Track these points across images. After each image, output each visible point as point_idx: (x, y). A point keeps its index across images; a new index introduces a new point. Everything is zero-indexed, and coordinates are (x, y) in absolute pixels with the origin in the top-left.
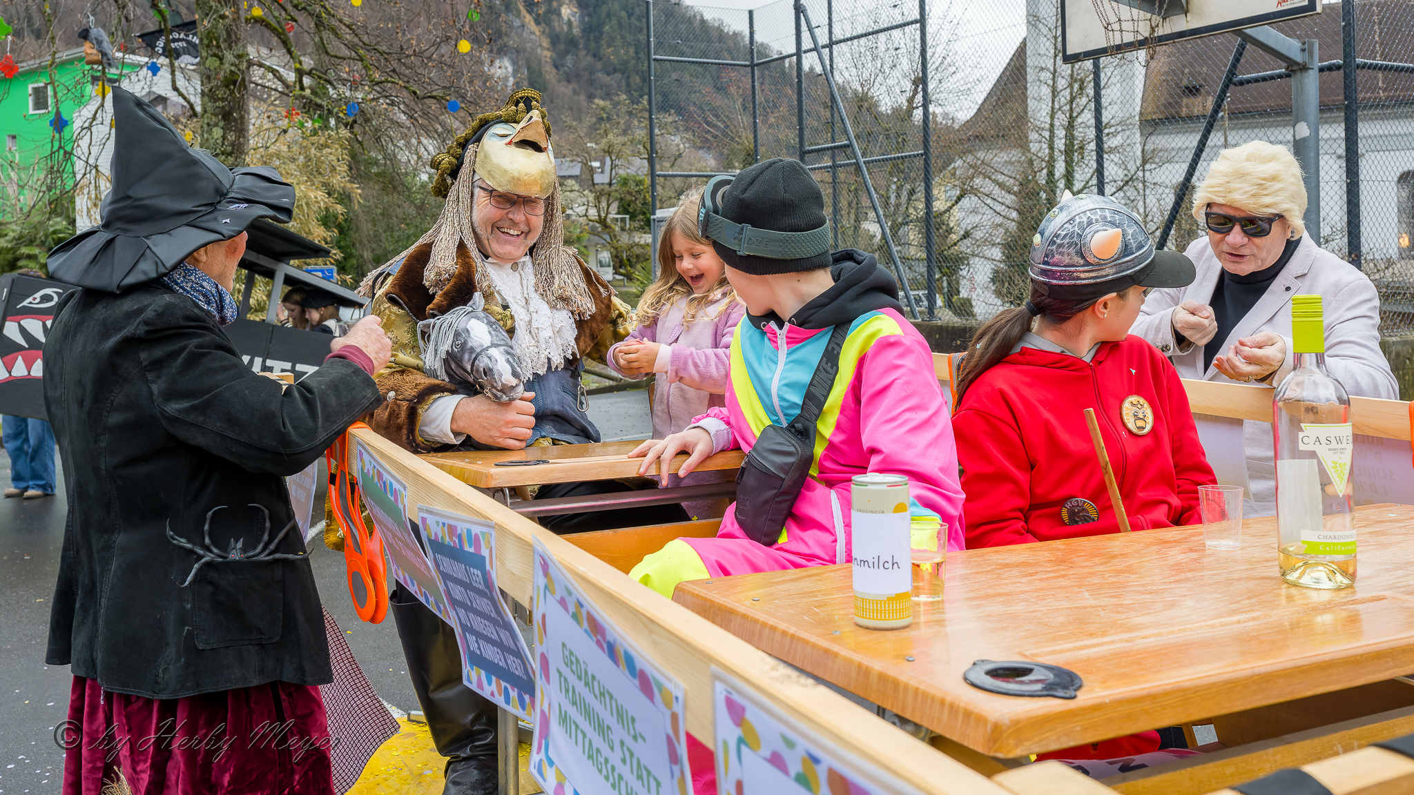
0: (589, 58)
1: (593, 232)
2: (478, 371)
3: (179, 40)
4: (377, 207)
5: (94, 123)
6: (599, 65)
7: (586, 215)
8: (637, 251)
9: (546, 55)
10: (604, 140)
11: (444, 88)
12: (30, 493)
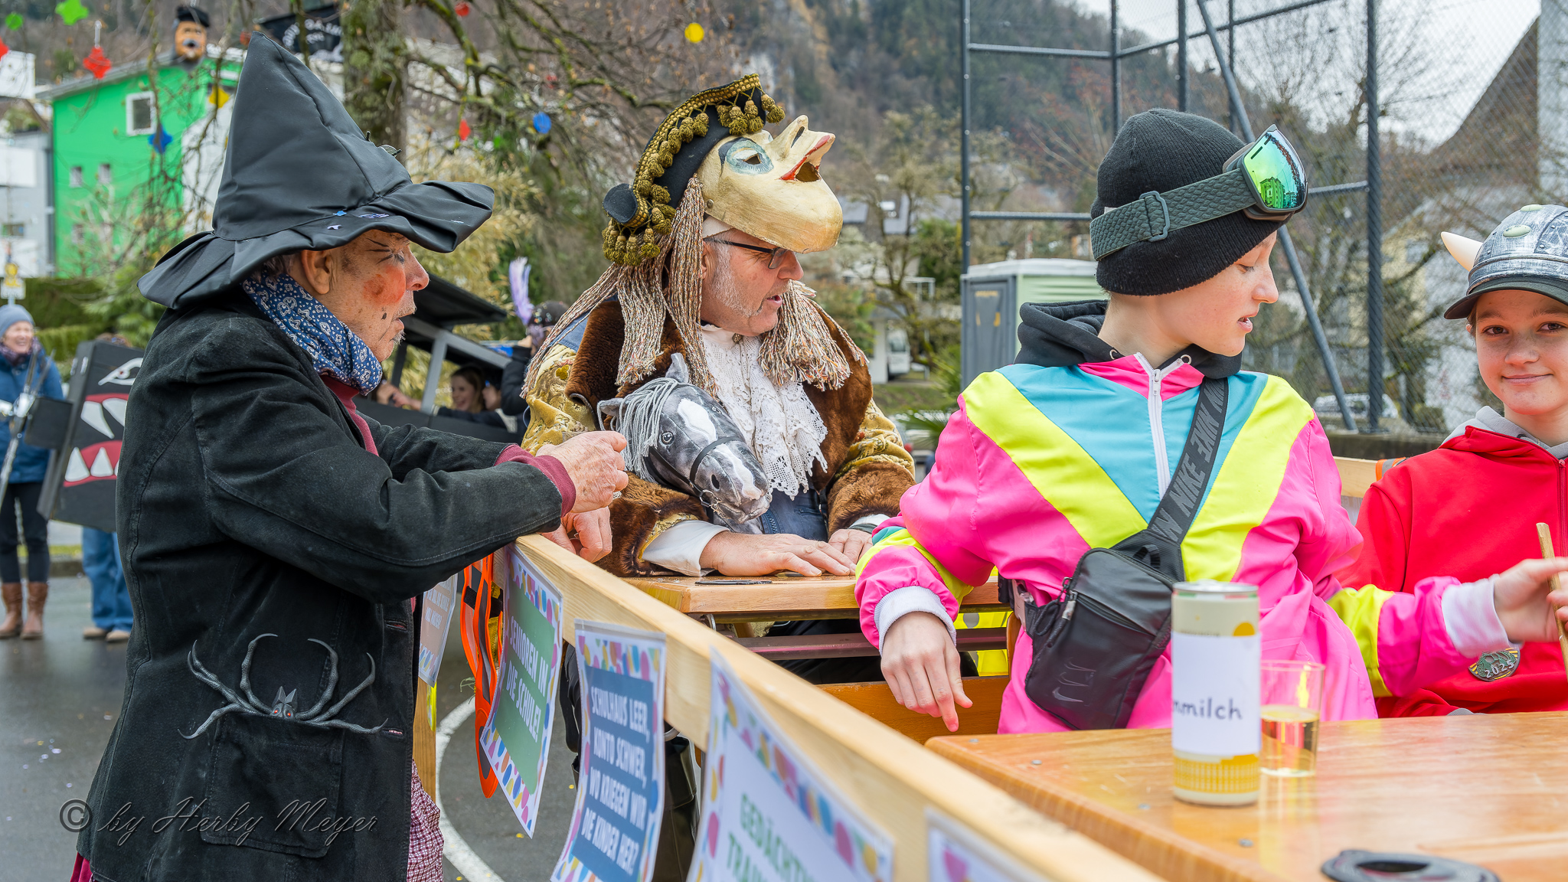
0: (883, 55)
1: (882, 302)
2: (703, 478)
3: (314, 31)
4: (580, 263)
5: (204, 142)
6: (896, 64)
7: (872, 278)
8: (944, 329)
9: (821, 50)
10: (900, 171)
11: (672, 92)
12: (117, 634)
